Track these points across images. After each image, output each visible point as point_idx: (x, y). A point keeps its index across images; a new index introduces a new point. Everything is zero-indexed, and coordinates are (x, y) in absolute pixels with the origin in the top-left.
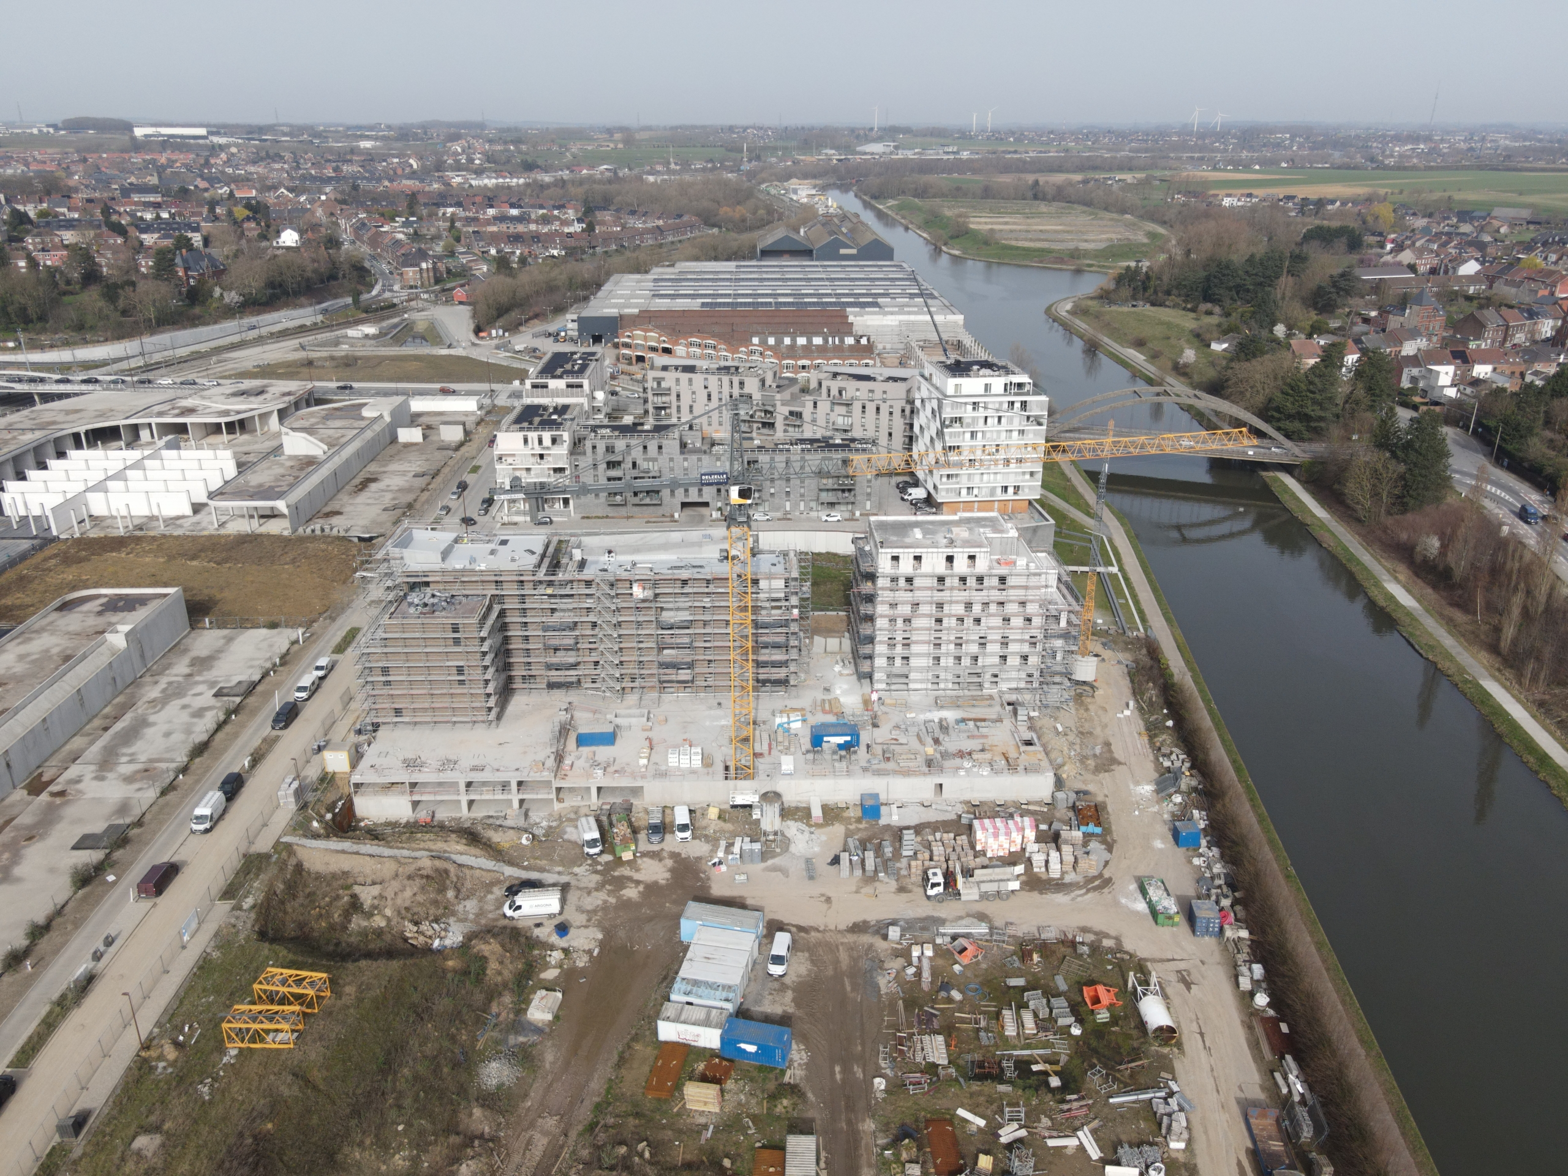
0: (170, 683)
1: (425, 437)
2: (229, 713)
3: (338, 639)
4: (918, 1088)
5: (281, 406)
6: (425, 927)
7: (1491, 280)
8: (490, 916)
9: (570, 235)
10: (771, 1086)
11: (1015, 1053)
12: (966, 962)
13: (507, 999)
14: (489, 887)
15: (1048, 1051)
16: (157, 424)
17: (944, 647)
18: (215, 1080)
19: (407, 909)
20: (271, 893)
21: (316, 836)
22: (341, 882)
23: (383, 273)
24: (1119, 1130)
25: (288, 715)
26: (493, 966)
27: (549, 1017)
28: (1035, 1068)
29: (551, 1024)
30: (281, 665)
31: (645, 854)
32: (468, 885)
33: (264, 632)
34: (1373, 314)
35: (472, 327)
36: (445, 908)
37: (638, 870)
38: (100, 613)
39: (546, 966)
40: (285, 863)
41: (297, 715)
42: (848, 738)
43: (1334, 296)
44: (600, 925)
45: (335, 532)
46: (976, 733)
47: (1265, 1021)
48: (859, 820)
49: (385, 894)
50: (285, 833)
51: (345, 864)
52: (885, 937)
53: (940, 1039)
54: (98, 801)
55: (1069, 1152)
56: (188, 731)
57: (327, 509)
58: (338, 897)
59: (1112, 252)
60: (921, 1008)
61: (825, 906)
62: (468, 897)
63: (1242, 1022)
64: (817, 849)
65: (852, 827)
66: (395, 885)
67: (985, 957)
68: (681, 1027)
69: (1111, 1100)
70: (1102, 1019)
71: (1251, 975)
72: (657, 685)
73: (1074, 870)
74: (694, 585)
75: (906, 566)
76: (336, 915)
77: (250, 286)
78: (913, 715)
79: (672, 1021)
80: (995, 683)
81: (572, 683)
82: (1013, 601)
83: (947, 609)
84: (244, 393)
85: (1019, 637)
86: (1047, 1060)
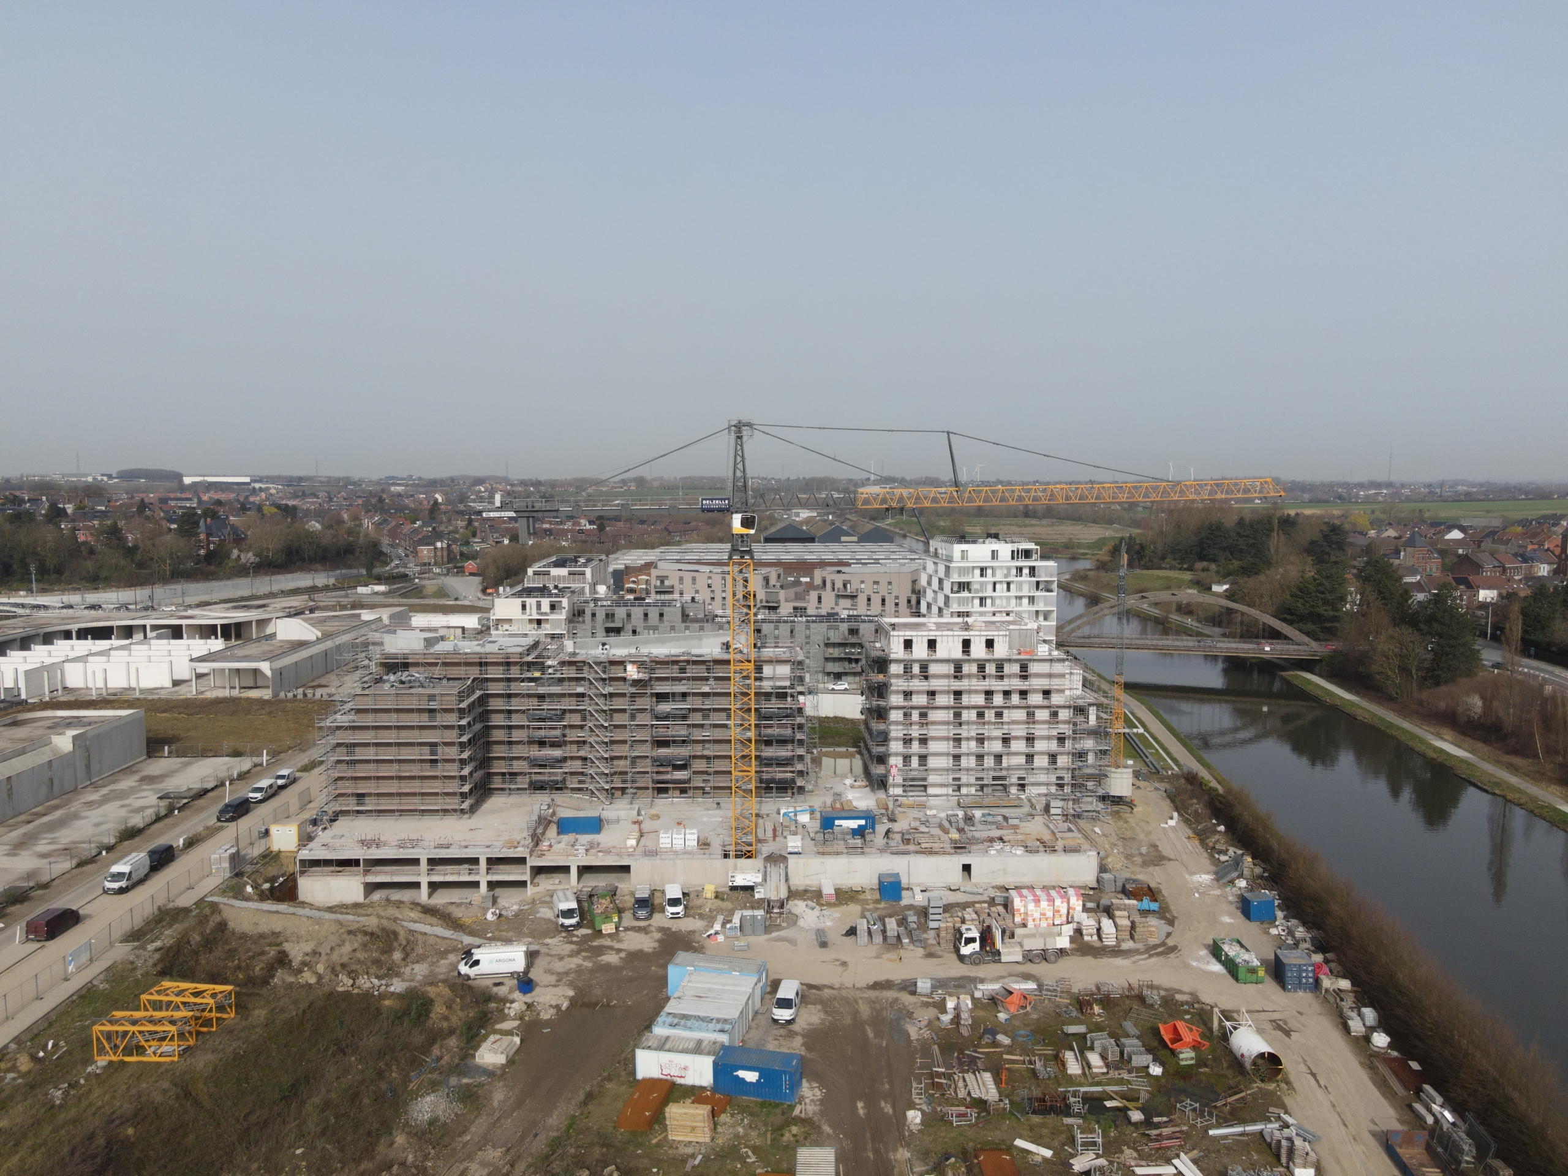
0: (113, 792)
2: (172, 810)
4: (963, 1119)
6: (362, 980)
7: (1476, 545)
8: (442, 975)
9: (582, 531)
10: (777, 1120)
11: (1084, 1089)
12: (1013, 1009)
13: (453, 1042)
14: (443, 953)
15: (1124, 1088)
16: (152, 625)
17: (964, 744)
18: (72, 1086)
19: (343, 966)
20: (183, 942)
21: (247, 899)
22: (268, 941)
23: (398, 556)
24: (1224, 1159)
25: (237, 810)
26: (439, 1009)
27: (502, 1061)
28: (1109, 1104)
29: (503, 1067)
31: (629, 929)
32: (419, 949)
33: (227, 759)
35: (480, 588)
36: (389, 969)
37: (619, 941)
38: (50, 727)
39: (504, 1018)
40: (206, 919)
41: (247, 812)
42: (863, 822)
43: (1327, 549)
44: (571, 984)
45: (317, 696)
46: (1005, 824)
47: (1389, 1061)
48: (877, 902)
49: (320, 950)
50: (211, 893)
51: (277, 924)
52: (914, 993)
53: (987, 1076)
54: (5, 870)
56: (121, 821)
57: (313, 683)
58: (263, 953)
60: (961, 1052)
61: (841, 969)
62: (417, 962)
63: (1361, 1064)
64: (829, 924)
65: (870, 906)
66: (334, 941)
67: (1034, 1008)
68: (665, 1057)
69: (1211, 1132)
70: (1186, 1059)
71: (1363, 1019)
72: (651, 785)
73: (1132, 937)
74: (693, 670)
75: (920, 651)
76: (257, 968)
77: (268, 549)
78: (933, 812)
79: (656, 1049)
80: (1022, 787)
81: (557, 782)
82: (1035, 691)
83: (965, 700)
84: (244, 606)
85: (1045, 733)
86: (1123, 1096)
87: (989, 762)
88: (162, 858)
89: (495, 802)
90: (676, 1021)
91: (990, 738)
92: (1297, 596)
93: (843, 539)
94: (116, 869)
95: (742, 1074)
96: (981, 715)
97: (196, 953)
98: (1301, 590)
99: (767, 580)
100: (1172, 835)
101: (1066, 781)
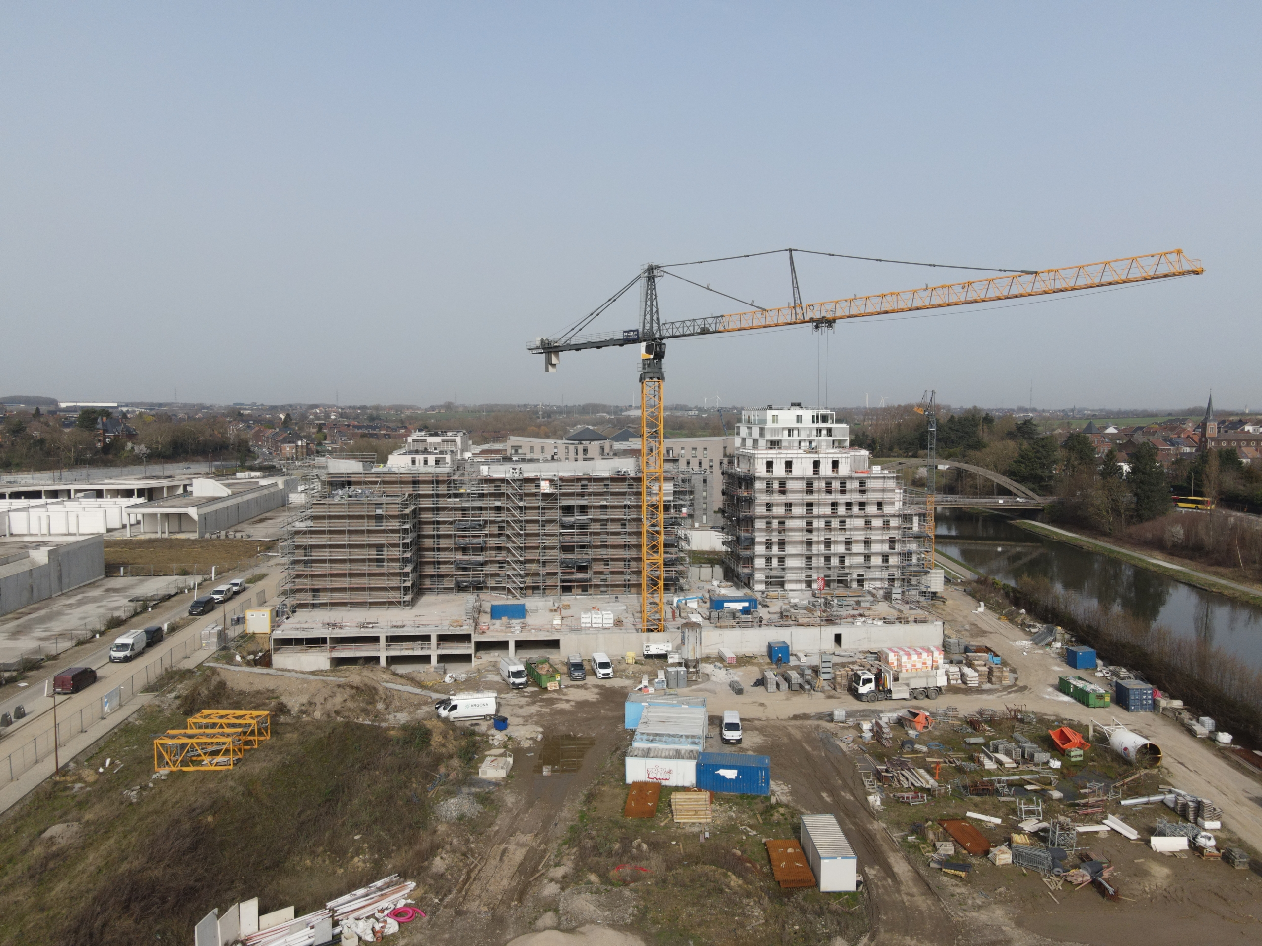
0: (85, 598)
2: (145, 608)
4: (917, 800)
10: (760, 806)
11: (1004, 778)
12: (920, 729)
13: (455, 762)
14: (418, 705)
15: (1036, 776)
16: (76, 490)
17: (814, 547)
18: (144, 788)
19: (336, 712)
20: (195, 693)
21: (238, 665)
22: (265, 696)
24: (1144, 821)
25: (204, 607)
26: (437, 738)
27: (503, 775)
28: (1029, 787)
29: (504, 779)
31: (569, 686)
32: (397, 702)
33: (176, 577)
36: (376, 717)
37: (565, 694)
39: (492, 746)
40: (209, 678)
41: (213, 609)
42: (747, 604)
44: (538, 724)
45: (238, 537)
46: (857, 607)
47: (1237, 752)
49: (315, 701)
50: (207, 660)
51: (270, 684)
52: (833, 721)
53: (921, 772)
54: (11, 649)
55: (1102, 835)
56: (104, 616)
58: (264, 704)
60: (889, 757)
61: (761, 708)
62: (398, 711)
63: (1215, 755)
64: (738, 678)
65: (765, 667)
66: (326, 692)
67: (935, 728)
68: (651, 763)
69: (1123, 802)
70: (1076, 756)
71: (1204, 725)
72: (559, 584)
73: (990, 679)
74: (592, 488)
75: (779, 471)
77: (157, 442)
78: (796, 601)
79: (643, 757)
80: (861, 582)
81: (479, 583)
82: (871, 503)
83: (816, 510)
85: (879, 537)
86: (1038, 781)
87: (835, 561)
88: (154, 638)
89: (427, 599)
90: (651, 738)
91: (836, 542)
92: (1020, 462)
94: (119, 641)
95: (722, 772)
96: (828, 523)
97: (207, 703)
98: (1022, 457)
99: (602, 449)
100: (984, 618)
101: (896, 577)
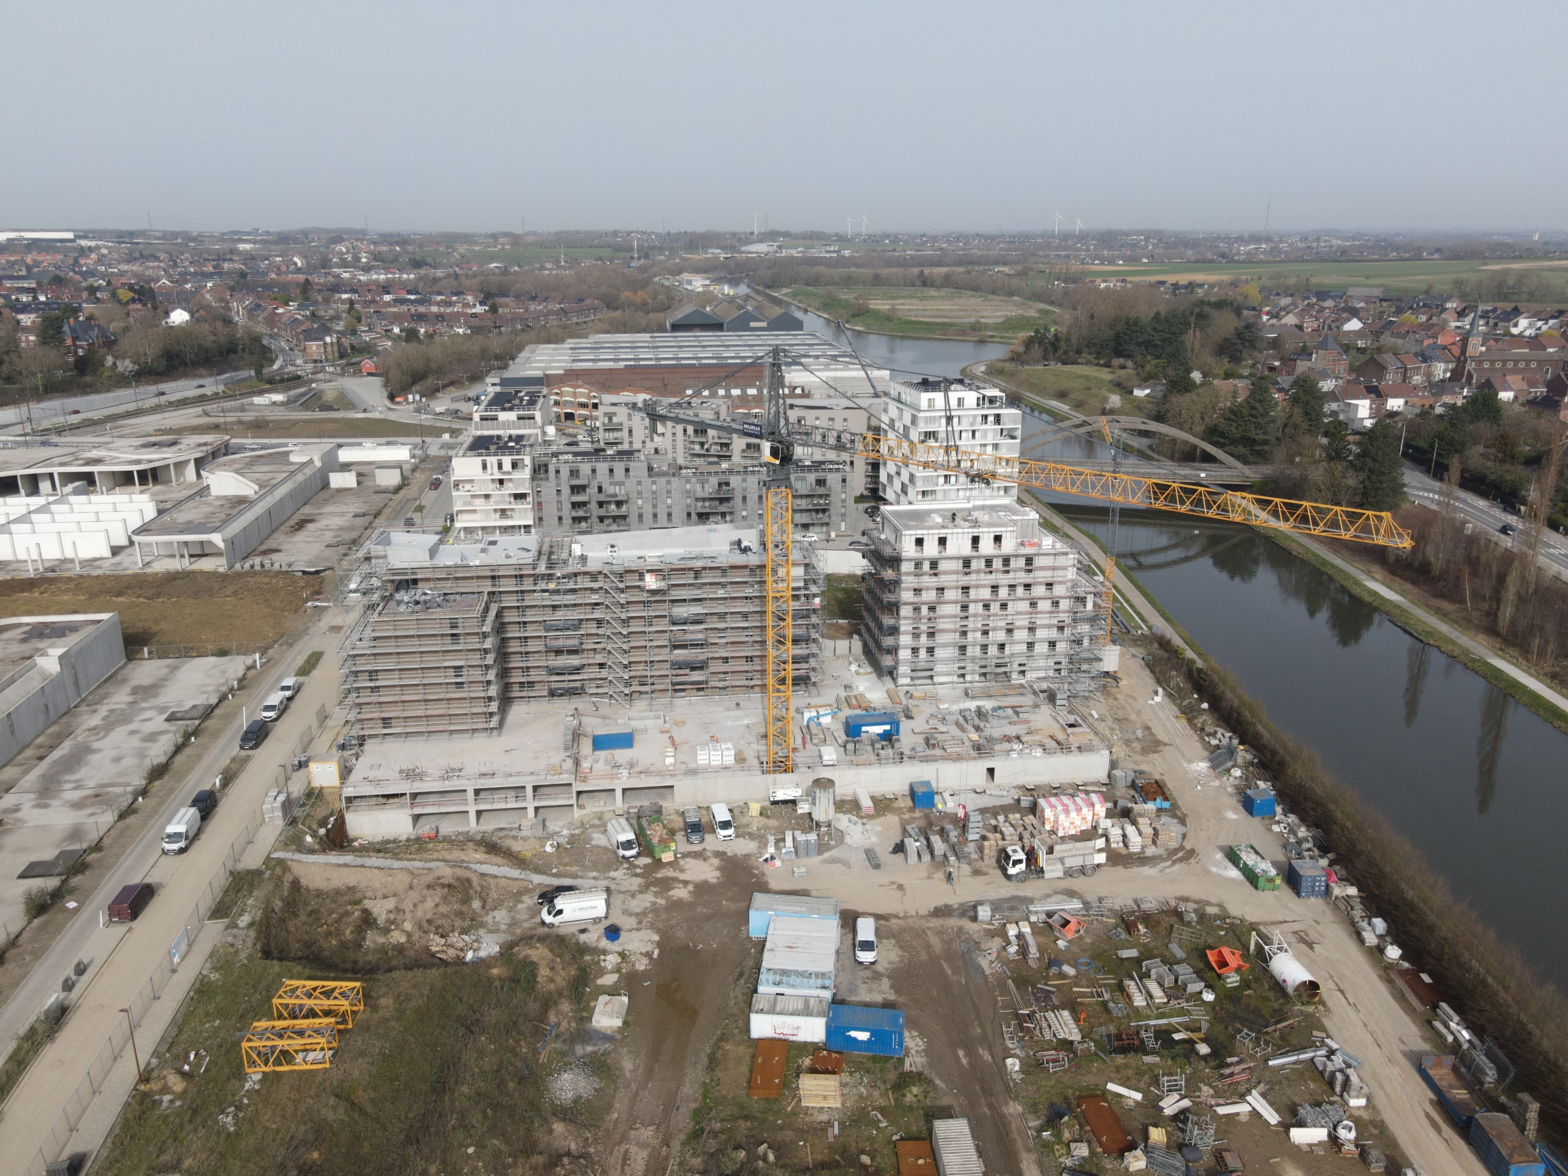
0: (112, 711)
1: (359, 483)
2: (187, 736)
3: (300, 661)
4: (1057, 1065)
5: (199, 455)
6: (454, 938)
7: (1377, 334)
8: (525, 925)
9: (474, 315)
10: (892, 1076)
11: (1152, 1023)
12: (1070, 936)
13: (566, 1006)
14: (518, 896)
15: (1186, 1019)
16: (60, 474)
17: (970, 635)
18: (239, 1108)
19: (429, 921)
20: (268, 910)
21: (312, 851)
22: (347, 898)
23: (282, 350)
24: (1289, 1092)
25: (257, 735)
26: (544, 972)
27: (618, 1023)
28: (1177, 1037)
29: (620, 1030)
30: (239, 689)
31: (686, 855)
32: (494, 895)
33: (213, 660)
34: (1277, 364)
35: (386, 394)
36: (472, 920)
37: (682, 871)
38: (24, 641)
39: (602, 972)
40: (280, 878)
41: (267, 735)
42: (888, 727)
43: (1241, 347)
44: (652, 926)
45: (276, 567)
46: (1015, 718)
47: (1403, 973)
48: (912, 810)
49: (402, 907)
50: (275, 849)
51: (349, 878)
52: (975, 919)
53: (1066, 1014)
54: (44, 828)
55: (1244, 1119)
56: (141, 755)
57: (264, 547)
58: (347, 914)
59: (1010, 325)
60: (1034, 986)
61: (899, 894)
62: (495, 909)
63: (1379, 976)
64: (874, 839)
65: (907, 816)
66: (414, 896)
67: (1087, 931)
68: (778, 1019)
69: (1270, 1063)
70: (1232, 983)
71: (1374, 930)
72: (670, 687)
73: (1154, 842)
74: (708, 576)
75: (931, 549)
76: (348, 932)
77: (146, 355)
78: (946, 706)
79: (769, 1013)
80: (1023, 672)
81: (576, 689)
82: (1039, 583)
83: (973, 594)
84: (154, 444)
85: (1046, 622)
86: (1188, 1028)
87: (993, 650)
88: (206, 804)
89: (517, 711)
90: (778, 978)
91: (995, 629)
92: (1230, 420)
93: (753, 324)
94: (171, 829)
95: (853, 1034)
96: (987, 606)
97: (283, 920)
98: (1234, 413)
100: (1161, 714)
101: (1063, 665)
